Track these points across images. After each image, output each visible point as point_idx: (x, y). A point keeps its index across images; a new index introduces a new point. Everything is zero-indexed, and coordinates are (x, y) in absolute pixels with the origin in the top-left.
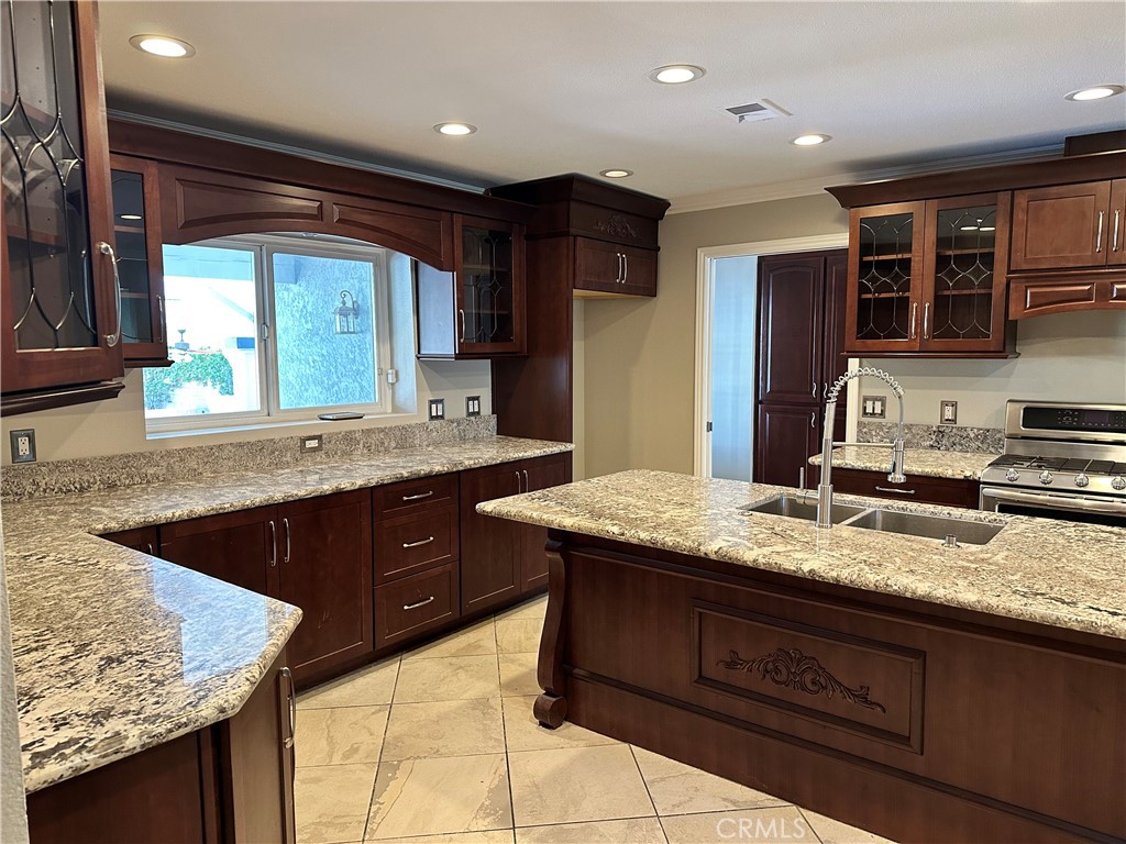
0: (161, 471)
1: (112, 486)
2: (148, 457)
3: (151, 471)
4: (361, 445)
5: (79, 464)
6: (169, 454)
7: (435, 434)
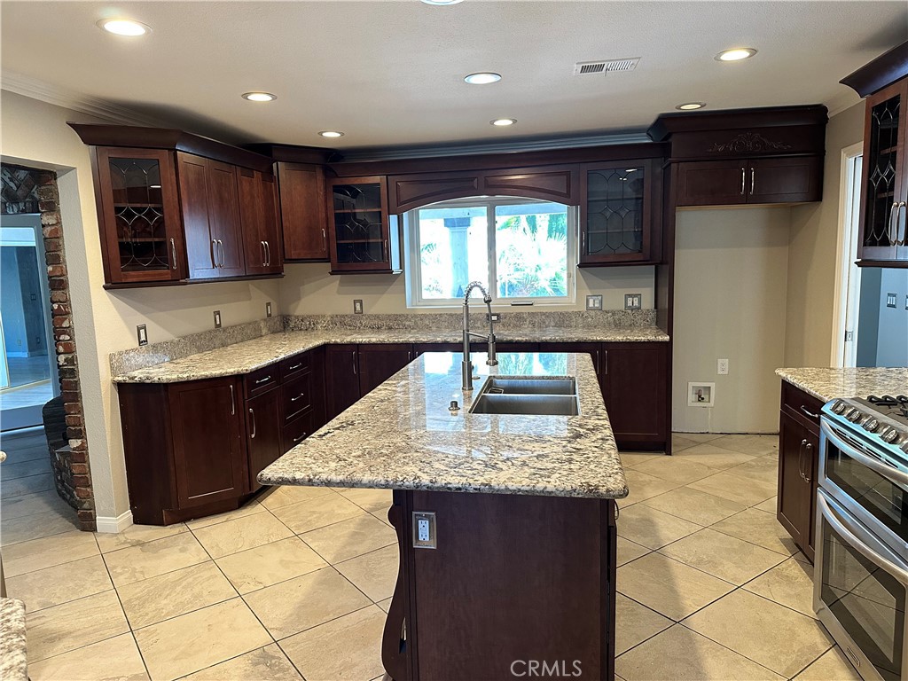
0: (412, 324)
1: (390, 328)
2: (406, 317)
3: (407, 323)
4: (528, 322)
5: (377, 317)
6: (415, 316)
7: (590, 319)
